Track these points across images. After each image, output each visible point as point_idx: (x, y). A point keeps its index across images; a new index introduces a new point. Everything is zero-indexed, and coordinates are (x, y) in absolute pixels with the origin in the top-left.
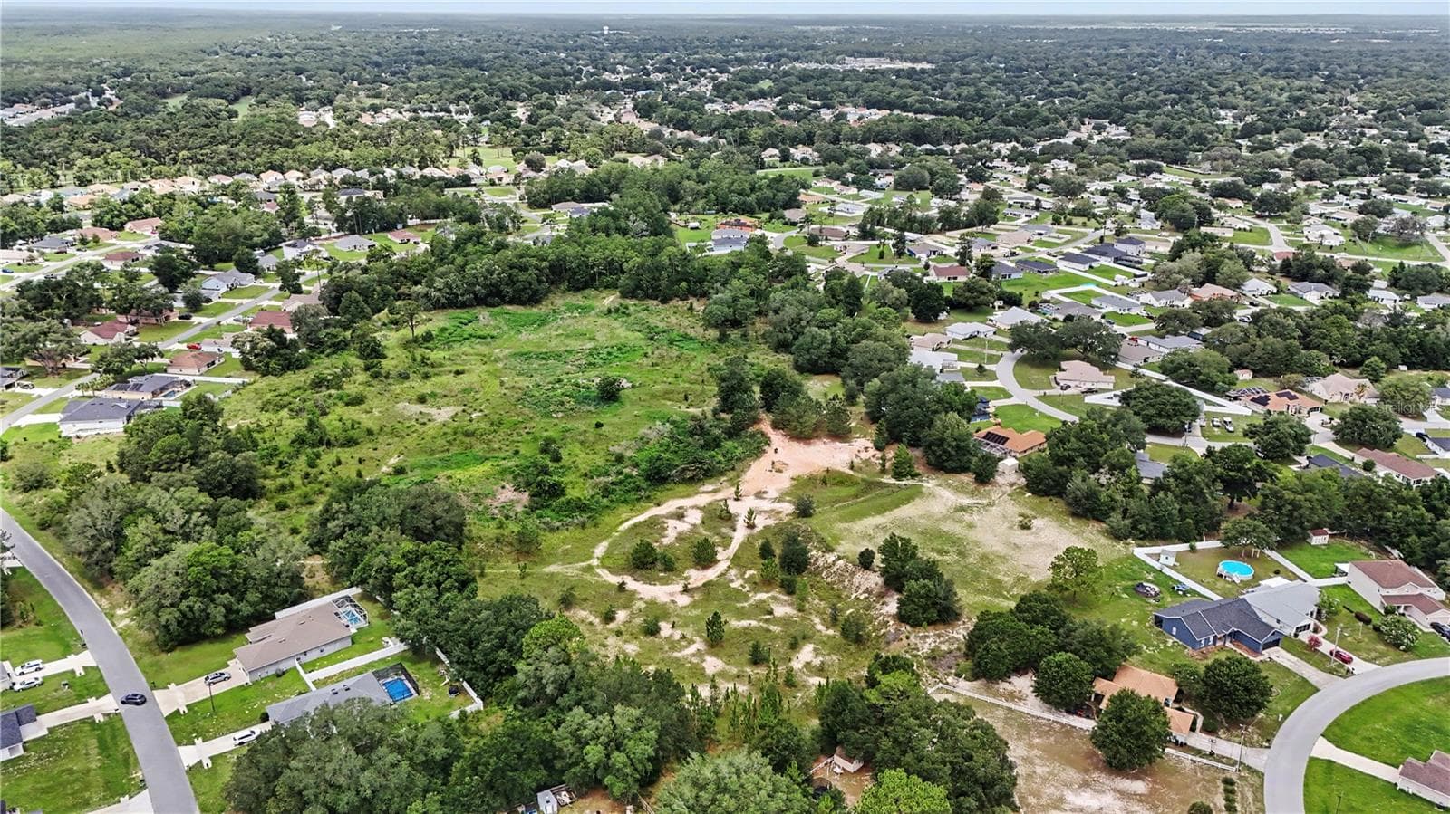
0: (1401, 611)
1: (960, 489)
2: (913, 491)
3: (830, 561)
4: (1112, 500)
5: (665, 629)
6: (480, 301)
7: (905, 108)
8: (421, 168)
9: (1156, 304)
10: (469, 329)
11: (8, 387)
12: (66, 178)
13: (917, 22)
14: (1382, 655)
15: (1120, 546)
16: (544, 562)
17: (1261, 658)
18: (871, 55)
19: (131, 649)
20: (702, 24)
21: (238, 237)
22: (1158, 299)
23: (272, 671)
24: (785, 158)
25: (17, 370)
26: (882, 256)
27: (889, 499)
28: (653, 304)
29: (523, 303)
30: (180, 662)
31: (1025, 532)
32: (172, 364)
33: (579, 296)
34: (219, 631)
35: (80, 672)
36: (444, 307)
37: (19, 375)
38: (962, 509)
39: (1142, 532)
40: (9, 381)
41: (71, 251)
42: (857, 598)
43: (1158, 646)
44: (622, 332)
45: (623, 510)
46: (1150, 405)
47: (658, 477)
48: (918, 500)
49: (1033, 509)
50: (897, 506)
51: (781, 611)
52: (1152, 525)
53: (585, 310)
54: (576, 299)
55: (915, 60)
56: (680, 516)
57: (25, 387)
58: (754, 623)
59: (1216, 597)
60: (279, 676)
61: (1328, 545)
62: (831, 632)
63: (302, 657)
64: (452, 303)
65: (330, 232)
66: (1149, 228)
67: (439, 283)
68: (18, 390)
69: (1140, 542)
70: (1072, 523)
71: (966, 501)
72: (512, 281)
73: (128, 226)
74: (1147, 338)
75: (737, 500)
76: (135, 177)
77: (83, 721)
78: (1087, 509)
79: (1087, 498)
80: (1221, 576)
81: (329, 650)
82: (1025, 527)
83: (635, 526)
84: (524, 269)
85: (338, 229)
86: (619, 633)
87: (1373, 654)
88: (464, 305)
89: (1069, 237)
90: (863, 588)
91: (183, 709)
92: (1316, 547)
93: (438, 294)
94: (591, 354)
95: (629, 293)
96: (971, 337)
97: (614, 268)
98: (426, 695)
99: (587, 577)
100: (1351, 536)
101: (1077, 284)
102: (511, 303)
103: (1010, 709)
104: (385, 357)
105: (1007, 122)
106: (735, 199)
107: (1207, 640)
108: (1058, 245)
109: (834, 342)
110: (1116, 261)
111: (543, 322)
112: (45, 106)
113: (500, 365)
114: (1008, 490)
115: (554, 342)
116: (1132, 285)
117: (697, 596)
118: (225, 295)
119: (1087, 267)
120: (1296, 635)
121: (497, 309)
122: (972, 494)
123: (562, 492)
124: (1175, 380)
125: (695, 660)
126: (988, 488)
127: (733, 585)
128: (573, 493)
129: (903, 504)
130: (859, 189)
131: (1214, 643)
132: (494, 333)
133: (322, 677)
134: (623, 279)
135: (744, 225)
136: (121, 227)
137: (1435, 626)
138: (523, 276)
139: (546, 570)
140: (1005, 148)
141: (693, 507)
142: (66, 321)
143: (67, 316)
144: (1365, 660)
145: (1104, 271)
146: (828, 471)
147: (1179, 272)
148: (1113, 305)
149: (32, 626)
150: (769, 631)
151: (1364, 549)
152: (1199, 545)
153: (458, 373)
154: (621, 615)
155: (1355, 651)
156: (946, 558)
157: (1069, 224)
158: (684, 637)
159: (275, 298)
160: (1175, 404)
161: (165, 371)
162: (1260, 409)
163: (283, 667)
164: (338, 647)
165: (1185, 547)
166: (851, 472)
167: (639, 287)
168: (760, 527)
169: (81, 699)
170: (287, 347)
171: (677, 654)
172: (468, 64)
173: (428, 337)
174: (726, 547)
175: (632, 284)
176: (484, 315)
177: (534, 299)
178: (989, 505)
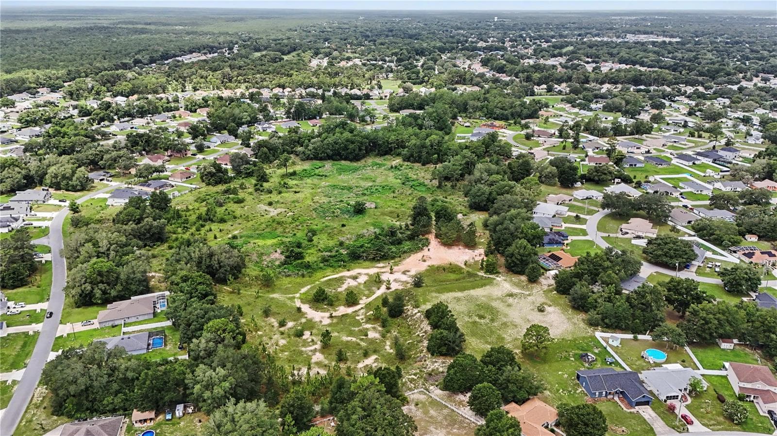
0: (752, 399)
1: (517, 285)
2: (487, 281)
3: (414, 313)
4: (596, 302)
5: (307, 334)
6: (329, 158)
7: (642, 64)
8: (351, 89)
9: (724, 189)
10: (317, 171)
11: (101, 180)
12: (189, 87)
13: (688, 14)
14: (719, 424)
15: (590, 330)
16: (273, 292)
17: (632, 410)
18: (645, 33)
19: (65, 304)
20: (554, 15)
21: (236, 118)
22: (725, 187)
23: (110, 324)
24: (550, 90)
25: (108, 173)
26: (564, 148)
27: (470, 284)
28: (417, 165)
29: (351, 160)
30: (79, 313)
31: (540, 313)
32: (171, 176)
33: (382, 158)
34: (99, 302)
35: (39, 311)
36: (312, 159)
37: (109, 175)
38: (511, 295)
39: (606, 324)
40: (102, 177)
41: (168, 121)
42: (418, 335)
43: (570, 392)
44: (392, 179)
45: (329, 271)
46: (660, 249)
47: (356, 256)
48: (488, 287)
49: (551, 301)
50: (474, 288)
51: (372, 335)
52: (613, 320)
53: (380, 165)
54: (378, 160)
55: (672, 36)
56: (355, 278)
57: (108, 181)
58: (354, 339)
59: (628, 369)
60: (113, 327)
61: (732, 350)
62: (391, 351)
63: (126, 320)
64: (316, 157)
65: (282, 118)
66: (754, 142)
67: (311, 147)
68: (105, 182)
69: (605, 329)
70: (570, 312)
71: (516, 290)
72: (346, 148)
73: (198, 110)
74: (699, 209)
75: (391, 273)
76: (218, 88)
77: (24, 333)
78: (580, 305)
79: (581, 299)
80: (643, 357)
81: (141, 318)
82: (541, 310)
83: (330, 280)
84: (353, 143)
85: (287, 118)
86: (282, 333)
87: (712, 422)
88: (321, 159)
89: (694, 145)
90: (424, 330)
91: (65, 335)
92: (723, 350)
93: (309, 152)
94: (367, 189)
95: (407, 159)
96: (587, 198)
97: (401, 144)
98: (168, 348)
99: (289, 302)
100: (751, 347)
101: (678, 173)
102: (345, 159)
103: (453, 410)
104: (268, 181)
105: (701, 74)
106: (498, 111)
107: (601, 394)
108: (684, 149)
109: (490, 193)
110: (714, 161)
111: (356, 170)
112: (205, 54)
113: (320, 190)
114: (545, 288)
115: (354, 181)
116: (716, 177)
117: (335, 321)
118: (218, 146)
119: (691, 163)
120: (665, 401)
121: (336, 162)
122: (523, 288)
123: (302, 258)
124: (701, 237)
125: (310, 353)
126: (534, 285)
127: (357, 318)
128: (308, 259)
129: (478, 287)
130: (580, 109)
131: (606, 396)
132: (328, 174)
133: (130, 331)
134: (405, 151)
135: (495, 126)
136: (195, 111)
137: (770, 412)
138: (351, 146)
139: (272, 296)
140: (690, 90)
141: (365, 274)
142: (144, 152)
143: (144, 150)
144: (703, 425)
145: (703, 167)
146: (451, 264)
147: (747, 171)
148: (691, 187)
149: (35, 287)
150: (359, 344)
151: (757, 356)
152: (640, 337)
153: (296, 192)
154: (290, 324)
155: (699, 417)
156: (482, 321)
157: (700, 136)
158: (313, 341)
159: (238, 149)
160: (675, 250)
161: (168, 179)
162: (747, 260)
163: (117, 323)
164: (146, 317)
165: (631, 336)
166: (464, 267)
167: (412, 155)
168: (393, 289)
169: (30, 323)
170: (222, 173)
171: (303, 349)
172: (411, 37)
173: (294, 174)
174: (368, 297)
175: (408, 154)
176: (328, 165)
177: (356, 158)
178: (529, 295)
